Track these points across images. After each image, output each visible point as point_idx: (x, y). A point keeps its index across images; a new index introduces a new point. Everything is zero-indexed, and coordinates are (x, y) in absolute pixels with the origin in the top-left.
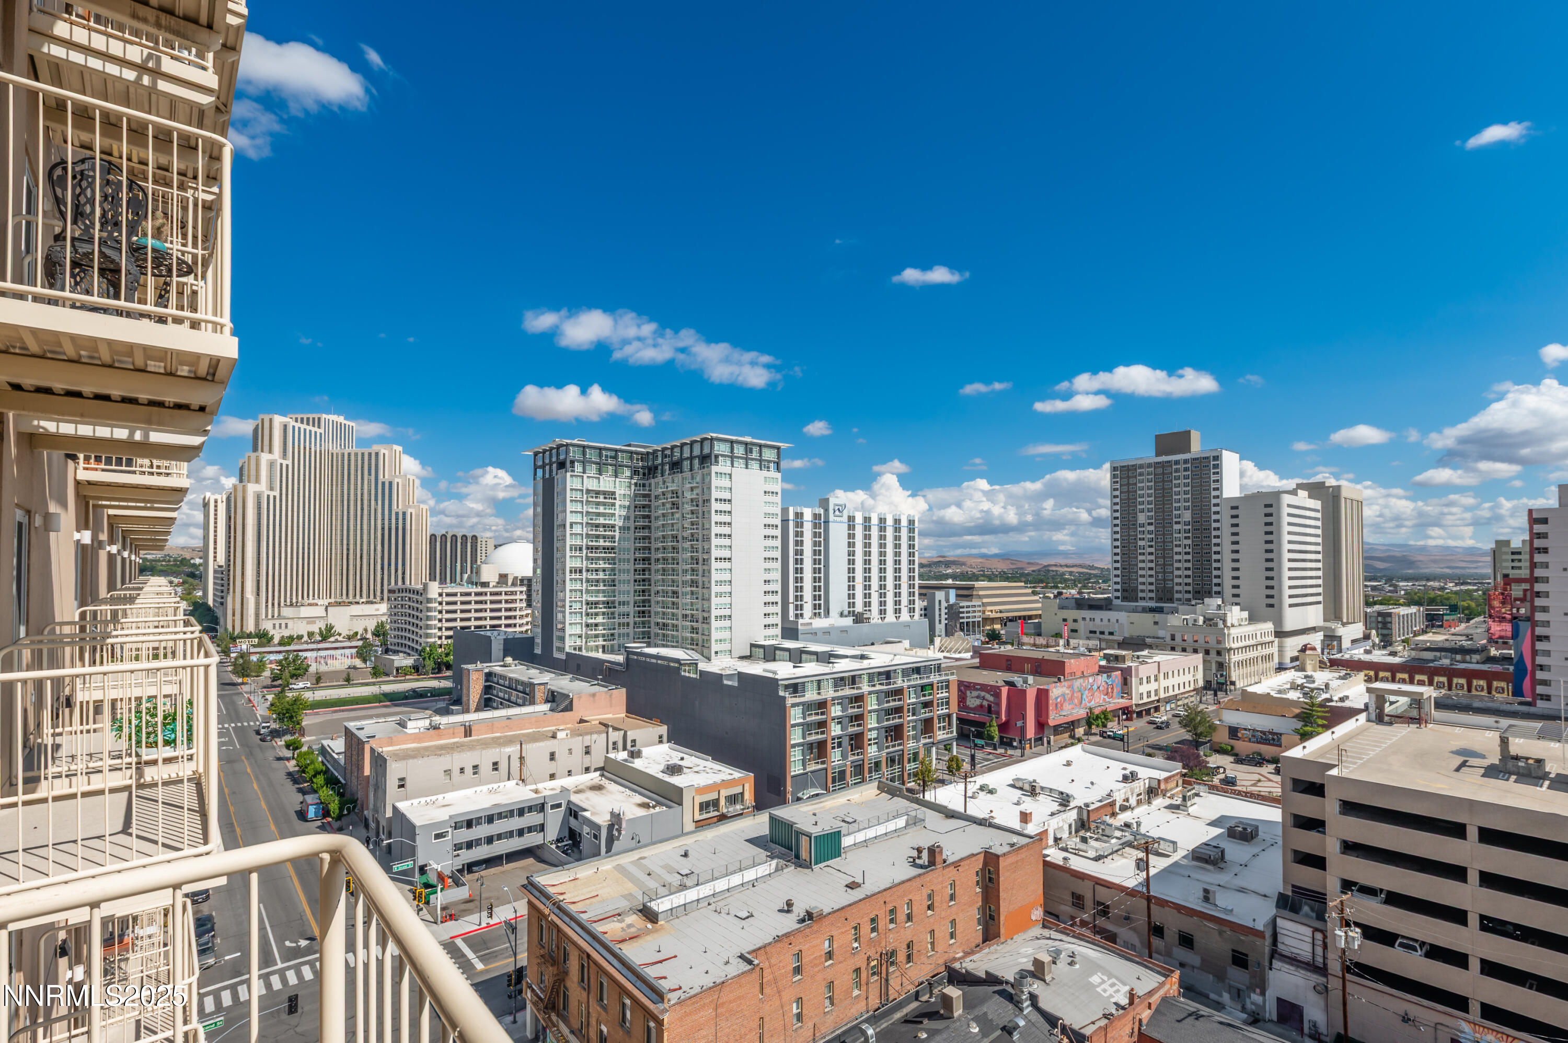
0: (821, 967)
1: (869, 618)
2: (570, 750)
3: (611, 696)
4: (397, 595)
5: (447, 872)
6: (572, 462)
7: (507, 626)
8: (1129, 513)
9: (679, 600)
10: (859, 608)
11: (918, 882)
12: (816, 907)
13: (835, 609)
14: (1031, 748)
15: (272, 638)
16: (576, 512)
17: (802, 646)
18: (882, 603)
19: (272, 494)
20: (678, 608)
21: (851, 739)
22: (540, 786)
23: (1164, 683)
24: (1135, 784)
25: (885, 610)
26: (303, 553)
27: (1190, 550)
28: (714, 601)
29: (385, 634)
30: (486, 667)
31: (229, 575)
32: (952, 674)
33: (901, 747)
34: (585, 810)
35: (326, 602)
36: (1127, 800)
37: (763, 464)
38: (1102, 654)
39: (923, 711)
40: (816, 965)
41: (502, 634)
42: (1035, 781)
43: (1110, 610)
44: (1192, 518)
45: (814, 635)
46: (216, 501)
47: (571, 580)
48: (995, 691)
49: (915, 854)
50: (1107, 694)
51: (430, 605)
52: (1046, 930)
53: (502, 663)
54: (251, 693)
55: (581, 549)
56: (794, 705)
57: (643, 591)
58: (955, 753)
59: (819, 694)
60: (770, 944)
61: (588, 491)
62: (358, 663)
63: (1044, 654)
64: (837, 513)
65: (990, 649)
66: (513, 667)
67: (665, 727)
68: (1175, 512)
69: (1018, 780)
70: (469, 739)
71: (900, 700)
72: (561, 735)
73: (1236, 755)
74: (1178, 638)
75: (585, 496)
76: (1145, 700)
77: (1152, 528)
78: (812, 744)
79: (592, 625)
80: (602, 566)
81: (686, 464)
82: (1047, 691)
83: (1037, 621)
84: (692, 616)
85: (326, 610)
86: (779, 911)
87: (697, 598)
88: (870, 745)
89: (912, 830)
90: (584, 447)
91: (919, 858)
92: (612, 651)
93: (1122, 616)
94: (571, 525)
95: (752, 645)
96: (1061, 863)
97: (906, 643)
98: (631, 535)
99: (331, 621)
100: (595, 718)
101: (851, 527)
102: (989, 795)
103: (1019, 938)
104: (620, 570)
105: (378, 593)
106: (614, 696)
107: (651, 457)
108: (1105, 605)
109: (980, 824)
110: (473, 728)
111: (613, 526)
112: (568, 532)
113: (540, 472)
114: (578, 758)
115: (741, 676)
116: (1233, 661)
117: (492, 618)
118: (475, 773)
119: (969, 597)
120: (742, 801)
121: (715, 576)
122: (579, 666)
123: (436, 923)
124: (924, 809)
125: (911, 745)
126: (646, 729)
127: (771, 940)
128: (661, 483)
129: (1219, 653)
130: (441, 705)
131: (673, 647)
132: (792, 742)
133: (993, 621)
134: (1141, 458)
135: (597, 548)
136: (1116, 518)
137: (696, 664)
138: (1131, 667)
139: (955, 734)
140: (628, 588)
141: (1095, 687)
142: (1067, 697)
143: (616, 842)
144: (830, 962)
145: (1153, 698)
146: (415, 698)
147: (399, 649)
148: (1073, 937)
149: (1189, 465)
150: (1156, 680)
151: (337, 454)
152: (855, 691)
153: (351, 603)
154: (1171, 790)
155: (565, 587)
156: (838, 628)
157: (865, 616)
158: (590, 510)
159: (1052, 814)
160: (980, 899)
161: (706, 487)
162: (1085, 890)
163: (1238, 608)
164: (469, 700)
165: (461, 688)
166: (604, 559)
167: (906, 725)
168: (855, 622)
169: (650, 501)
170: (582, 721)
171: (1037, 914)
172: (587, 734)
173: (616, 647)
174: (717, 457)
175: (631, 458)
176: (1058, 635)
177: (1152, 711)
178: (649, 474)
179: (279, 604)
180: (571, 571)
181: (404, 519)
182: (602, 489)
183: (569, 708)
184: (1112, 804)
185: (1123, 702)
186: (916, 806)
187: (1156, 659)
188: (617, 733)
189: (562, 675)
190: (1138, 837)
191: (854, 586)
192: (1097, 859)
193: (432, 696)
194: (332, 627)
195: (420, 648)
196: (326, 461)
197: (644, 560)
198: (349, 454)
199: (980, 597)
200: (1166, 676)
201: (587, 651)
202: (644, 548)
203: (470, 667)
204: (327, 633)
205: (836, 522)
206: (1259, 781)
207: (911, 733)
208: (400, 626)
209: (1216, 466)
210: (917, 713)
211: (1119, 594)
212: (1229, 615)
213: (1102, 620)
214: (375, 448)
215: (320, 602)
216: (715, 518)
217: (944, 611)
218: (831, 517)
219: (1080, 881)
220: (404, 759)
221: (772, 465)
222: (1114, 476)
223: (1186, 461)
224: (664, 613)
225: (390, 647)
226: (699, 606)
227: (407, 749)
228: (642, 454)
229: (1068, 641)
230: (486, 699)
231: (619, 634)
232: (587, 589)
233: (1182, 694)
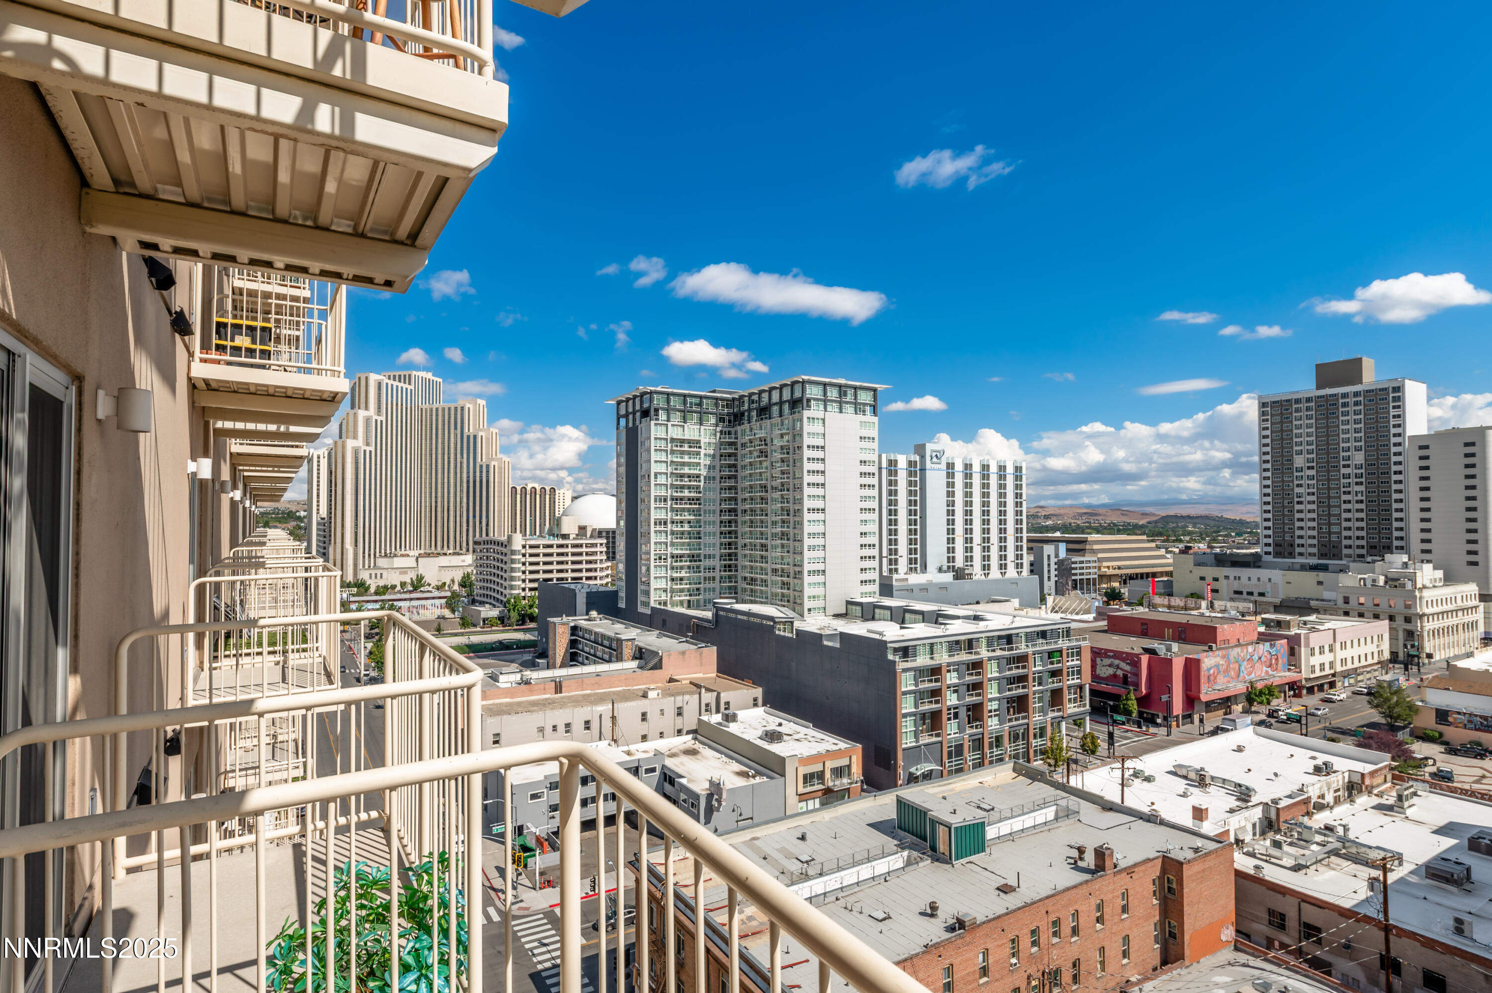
0: (974, 985)
1: (971, 574)
2: (662, 710)
3: (701, 654)
4: (482, 546)
5: (544, 835)
6: (657, 410)
7: (588, 578)
8: (1282, 456)
9: (768, 554)
10: (959, 563)
11: (1085, 890)
12: (967, 914)
13: (932, 565)
14: (1178, 726)
15: (369, 587)
16: (661, 462)
17: (904, 604)
18: (986, 558)
19: (368, 449)
20: (767, 562)
21: (968, 710)
22: (632, 748)
23: (1340, 654)
24: (1332, 778)
25: (989, 565)
26: (396, 506)
27: (1364, 498)
28: (807, 554)
29: (471, 585)
30: (571, 621)
31: (330, 527)
32: (1084, 639)
33: (1026, 721)
34: (682, 777)
35: (416, 553)
36: (1322, 796)
37: (858, 408)
38: (1259, 618)
39: (1050, 680)
40: (970, 982)
41: (586, 587)
42: (1202, 769)
43: (1259, 567)
44: (1366, 460)
45: (910, 591)
46: (319, 457)
47: (656, 532)
48: (1134, 661)
49: (1075, 853)
50: (1270, 666)
51: (514, 557)
52: (1239, 954)
53: (587, 617)
54: (351, 640)
55: (665, 500)
56: (905, 670)
57: (730, 544)
58: (1088, 730)
59: (932, 658)
60: (917, 955)
61: (673, 440)
62: (447, 613)
63: (1188, 618)
64: (935, 459)
65: (1119, 610)
66: (598, 622)
67: (760, 690)
68: (1342, 454)
69: (1180, 766)
70: (559, 695)
71: (1024, 667)
72: (652, 694)
73: (1446, 743)
74: (1353, 602)
75: (669, 445)
76: (1318, 674)
77: (1312, 472)
78: (924, 714)
79: (677, 578)
80: (688, 517)
81: (775, 410)
82: (1198, 662)
83: (1165, 579)
84: (783, 570)
85: (417, 561)
86: (921, 914)
87: (788, 552)
88: (991, 717)
89: (1064, 824)
90: (668, 394)
91: (1081, 859)
92: (698, 607)
93: (1277, 575)
94: (656, 475)
95: (849, 603)
96: (1252, 872)
97: (1016, 602)
98: (717, 485)
99: (421, 571)
100: (685, 677)
101: (950, 475)
102: (1145, 783)
103: (1208, 961)
104: (705, 522)
105: (464, 545)
106: (704, 655)
107: (737, 403)
108: (1253, 562)
109: (1149, 821)
110: (563, 685)
111: (698, 476)
112: (653, 482)
113: (623, 422)
114: (669, 721)
115: (844, 637)
116: (1427, 629)
117: (573, 571)
118: (567, 732)
119: (1081, 551)
120: (849, 774)
121: (808, 528)
122: (664, 622)
123: (535, 889)
124: (1072, 797)
125: (1036, 718)
126: (739, 691)
127: (919, 950)
128: (748, 430)
129: (1408, 620)
130: (528, 657)
131: (761, 603)
132: (904, 711)
133: (1110, 578)
134: (1298, 392)
135: (681, 499)
136: (1267, 462)
137: (792, 623)
138: (1300, 635)
139: (1088, 707)
140: (714, 541)
141: (1256, 658)
142: (1222, 669)
143: (715, 813)
144: (985, 979)
145: (1328, 671)
146: (502, 649)
147: (485, 600)
148: (1287, 968)
149: (1361, 399)
150: (1331, 650)
151: (426, 410)
152: (973, 657)
153: (439, 554)
154: (1378, 786)
155: (649, 539)
156: (936, 584)
157: (967, 572)
158: (675, 460)
159: (1232, 811)
160: (1157, 912)
161: (797, 435)
162: (1289, 908)
163: (1431, 566)
164: (555, 654)
165: (547, 642)
166: (689, 510)
167: (1031, 696)
168: (956, 578)
169: (736, 449)
170: (671, 680)
171: (1228, 934)
172: (679, 694)
173: (702, 603)
174: (809, 400)
175: (717, 405)
176: (1197, 596)
177: (1326, 687)
178: (735, 421)
179: (375, 555)
180: (655, 524)
181: (488, 472)
182: (686, 437)
183: (658, 666)
184: (1307, 801)
185: (1291, 676)
186: (1065, 795)
187: (1328, 625)
188: (710, 694)
189: (649, 631)
190: (1347, 844)
191: (953, 539)
192: (1297, 868)
193: (518, 648)
194: (422, 578)
195: (505, 600)
196: (416, 415)
197: (730, 511)
198: (437, 409)
199: (1094, 552)
200: (1343, 646)
201: (673, 606)
202: (730, 499)
203: (556, 620)
204: (418, 584)
205: (934, 469)
206: (1484, 777)
207: (1037, 705)
208: (485, 577)
209: (1397, 399)
210: (1044, 683)
211: (1270, 549)
212: (1419, 574)
213: (1249, 579)
214: (460, 403)
215: (411, 553)
216: (807, 466)
217: (1053, 567)
218: (928, 465)
219: (1280, 896)
220: (498, 715)
221: (868, 408)
222: (1263, 414)
223: (1356, 394)
224: (752, 567)
225: (476, 598)
226: (791, 560)
227: (501, 704)
228: (727, 400)
229: (1212, 603)
230: (571, 653)
231: (705, 589)
232: (671, 542)
233: (1364, 667)
